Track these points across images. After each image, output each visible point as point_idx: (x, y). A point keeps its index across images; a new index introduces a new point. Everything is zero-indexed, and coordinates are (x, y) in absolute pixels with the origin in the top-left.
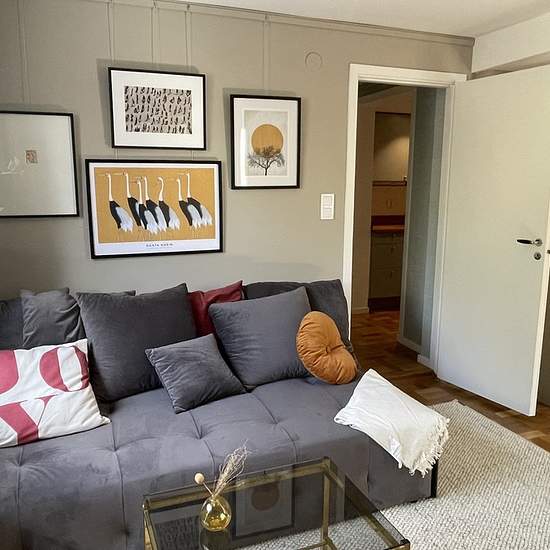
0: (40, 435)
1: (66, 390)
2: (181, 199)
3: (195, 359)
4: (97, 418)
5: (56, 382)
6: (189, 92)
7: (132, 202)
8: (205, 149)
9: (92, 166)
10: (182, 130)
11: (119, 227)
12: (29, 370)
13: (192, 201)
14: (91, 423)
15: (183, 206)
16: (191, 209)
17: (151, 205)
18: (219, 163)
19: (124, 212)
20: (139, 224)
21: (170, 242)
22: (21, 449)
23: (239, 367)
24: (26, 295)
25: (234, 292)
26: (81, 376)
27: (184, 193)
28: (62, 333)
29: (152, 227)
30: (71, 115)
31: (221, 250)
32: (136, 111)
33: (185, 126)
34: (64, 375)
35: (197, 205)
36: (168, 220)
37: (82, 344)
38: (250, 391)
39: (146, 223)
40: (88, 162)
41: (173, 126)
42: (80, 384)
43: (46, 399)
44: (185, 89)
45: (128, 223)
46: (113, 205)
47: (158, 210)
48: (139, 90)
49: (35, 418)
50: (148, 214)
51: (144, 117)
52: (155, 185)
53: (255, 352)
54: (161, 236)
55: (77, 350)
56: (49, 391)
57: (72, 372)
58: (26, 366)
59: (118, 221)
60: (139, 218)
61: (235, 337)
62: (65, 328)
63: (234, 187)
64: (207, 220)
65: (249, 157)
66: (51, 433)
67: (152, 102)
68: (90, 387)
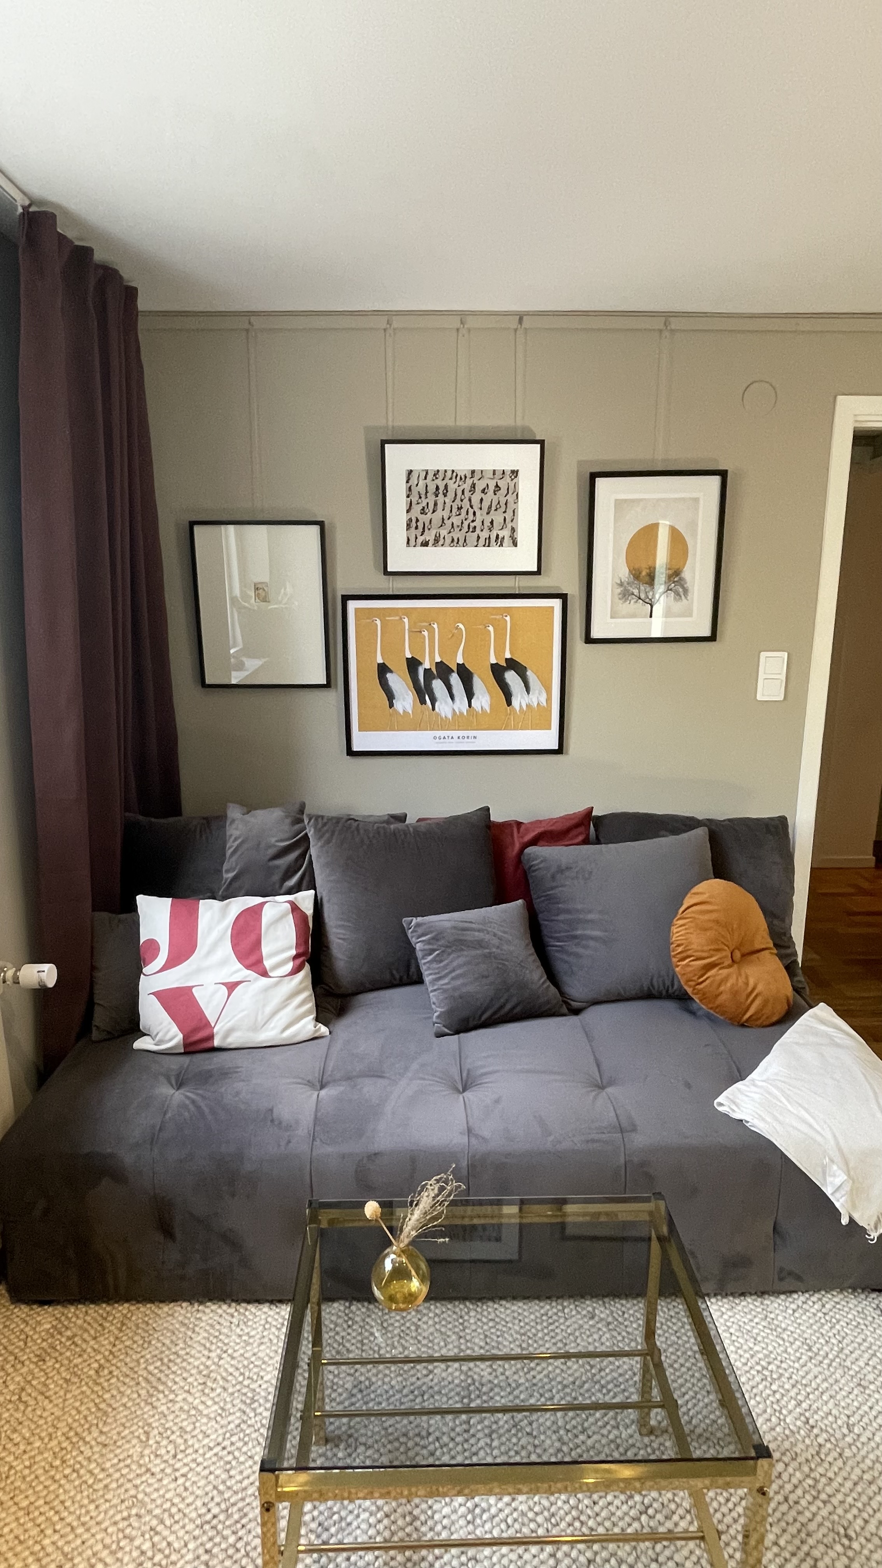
0: (217, 1043)
1: (264, 974)
2: (493, 661)
3: (480, 944)
4: (308, 1026)
5: (253, 959)
6: (515, 473)
7: (413, 664)
8: (538, 572)
9: (352, 605)
10: (499, 541)
11: (391, 705)
12: (215, 935)
13: (512, 664)
14: (295, 1035)
15: (498, 671)
16: (511, 677)
17: (443, 671)
18: (563, 597)
19: (398, 682)
20: (423, 702)
21: (472, 733)
22: (186, 1060)
23: (560, 967)
24: (234, 812)
25: (568, 830)
26: (293, 952)
27: (499, 651)
28: (276, 878)
29: (444, 707)
30: (321, 524)
31: (560, 751)
32: (423, 511)
33: (505, 533)
34: (265, 949)
35: (521, 671)
36: (470, 695)
37: (305, 899)
38: (576, 1012)
39: (433, 701)
40: (346, 598)
41: (484, 535)
42: (290, 966)
43: (231, 987)
44: (508, 468)
45: (405, 700)
46: (383, 670)
47: (455, 679)
48: (430, 476)
49: (210, 1014)
50: (438, 685)
51: (437, 520)
52: (451, 640)
53: (592, 943)
54: (458, 722)
55: (295, 908)
56: (236, 970)
57: (280, 944)
58: (210, 930)
59: (390, 696)
60: (423, 692)
61: (560, 912)
62: (284, 868)
63: (589, 640)
64: (537, 697)
65: (621, 584)
66: (233, 1041)
67: (451, 495)
68: (307, 967)
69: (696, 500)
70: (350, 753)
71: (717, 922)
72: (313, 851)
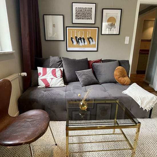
0: (50, 86)
1: (57, 77)
2: (88, 37)
3: (87, 74)
4: (63, 85)
5: (55, 75)
6: (91, 8)
7: (76, 37)
8: (94, 24)
9: (67, 28)
10: (89, 19)
11: (73, 44)
13: (91, 38)
15: (88, 39)
16: (90, 40)
17: (80, 39)
18: (98, 27)
19: (74, 40)
20: (78, 43)
21: (85, 48)
22: (46, 89)
23: (98, 78)
24: (51, 57)
25: (99, 61)
26: (61, 75)
27: (89, 36)
28: (58, 66)
29: (81, 44)
30: (63, 15)
31: (97, 51)
32: (78, 14)
33: (90, 17)
34: (57, 74)
35: (92, 39)
36: (84, 42)
37: (62, 69)
38: (101, 84)
39: (79, 43)
40: (67, 27)
41: (87, 18)
42: (60, 77)
43: (52, 79)
44: (91, 7)
45: (75, 43)
46: (72, 38)
47: (82, 40)
48: (79, 8)
49: (49, 82)
50: (80, 41)
51: (80, 15)
52: (82, 34)
53: (103, 75)
54: (83, 46)
55: (60, 70)
56: (52, 77)
57: (59, 74)
58: (48, 72)
59: (73, 42)
60: (78, 42)
61: (98, 71)
62: (58, 65)
63: (101, 34)
64: (94, 43)
65: (106, 26)
66: (53, 86)
67: (82, 11)
68: (62, 78)
69: (117, 13)
70: (67, 51)
71: (120, 71)
72: (63, 62)
